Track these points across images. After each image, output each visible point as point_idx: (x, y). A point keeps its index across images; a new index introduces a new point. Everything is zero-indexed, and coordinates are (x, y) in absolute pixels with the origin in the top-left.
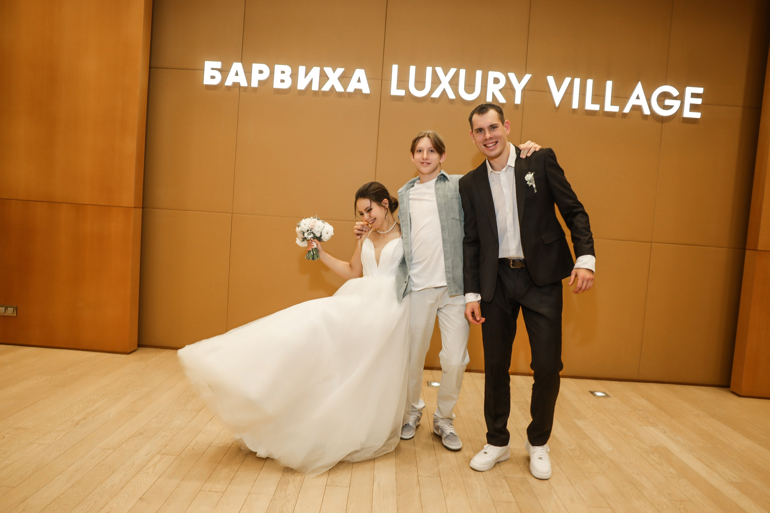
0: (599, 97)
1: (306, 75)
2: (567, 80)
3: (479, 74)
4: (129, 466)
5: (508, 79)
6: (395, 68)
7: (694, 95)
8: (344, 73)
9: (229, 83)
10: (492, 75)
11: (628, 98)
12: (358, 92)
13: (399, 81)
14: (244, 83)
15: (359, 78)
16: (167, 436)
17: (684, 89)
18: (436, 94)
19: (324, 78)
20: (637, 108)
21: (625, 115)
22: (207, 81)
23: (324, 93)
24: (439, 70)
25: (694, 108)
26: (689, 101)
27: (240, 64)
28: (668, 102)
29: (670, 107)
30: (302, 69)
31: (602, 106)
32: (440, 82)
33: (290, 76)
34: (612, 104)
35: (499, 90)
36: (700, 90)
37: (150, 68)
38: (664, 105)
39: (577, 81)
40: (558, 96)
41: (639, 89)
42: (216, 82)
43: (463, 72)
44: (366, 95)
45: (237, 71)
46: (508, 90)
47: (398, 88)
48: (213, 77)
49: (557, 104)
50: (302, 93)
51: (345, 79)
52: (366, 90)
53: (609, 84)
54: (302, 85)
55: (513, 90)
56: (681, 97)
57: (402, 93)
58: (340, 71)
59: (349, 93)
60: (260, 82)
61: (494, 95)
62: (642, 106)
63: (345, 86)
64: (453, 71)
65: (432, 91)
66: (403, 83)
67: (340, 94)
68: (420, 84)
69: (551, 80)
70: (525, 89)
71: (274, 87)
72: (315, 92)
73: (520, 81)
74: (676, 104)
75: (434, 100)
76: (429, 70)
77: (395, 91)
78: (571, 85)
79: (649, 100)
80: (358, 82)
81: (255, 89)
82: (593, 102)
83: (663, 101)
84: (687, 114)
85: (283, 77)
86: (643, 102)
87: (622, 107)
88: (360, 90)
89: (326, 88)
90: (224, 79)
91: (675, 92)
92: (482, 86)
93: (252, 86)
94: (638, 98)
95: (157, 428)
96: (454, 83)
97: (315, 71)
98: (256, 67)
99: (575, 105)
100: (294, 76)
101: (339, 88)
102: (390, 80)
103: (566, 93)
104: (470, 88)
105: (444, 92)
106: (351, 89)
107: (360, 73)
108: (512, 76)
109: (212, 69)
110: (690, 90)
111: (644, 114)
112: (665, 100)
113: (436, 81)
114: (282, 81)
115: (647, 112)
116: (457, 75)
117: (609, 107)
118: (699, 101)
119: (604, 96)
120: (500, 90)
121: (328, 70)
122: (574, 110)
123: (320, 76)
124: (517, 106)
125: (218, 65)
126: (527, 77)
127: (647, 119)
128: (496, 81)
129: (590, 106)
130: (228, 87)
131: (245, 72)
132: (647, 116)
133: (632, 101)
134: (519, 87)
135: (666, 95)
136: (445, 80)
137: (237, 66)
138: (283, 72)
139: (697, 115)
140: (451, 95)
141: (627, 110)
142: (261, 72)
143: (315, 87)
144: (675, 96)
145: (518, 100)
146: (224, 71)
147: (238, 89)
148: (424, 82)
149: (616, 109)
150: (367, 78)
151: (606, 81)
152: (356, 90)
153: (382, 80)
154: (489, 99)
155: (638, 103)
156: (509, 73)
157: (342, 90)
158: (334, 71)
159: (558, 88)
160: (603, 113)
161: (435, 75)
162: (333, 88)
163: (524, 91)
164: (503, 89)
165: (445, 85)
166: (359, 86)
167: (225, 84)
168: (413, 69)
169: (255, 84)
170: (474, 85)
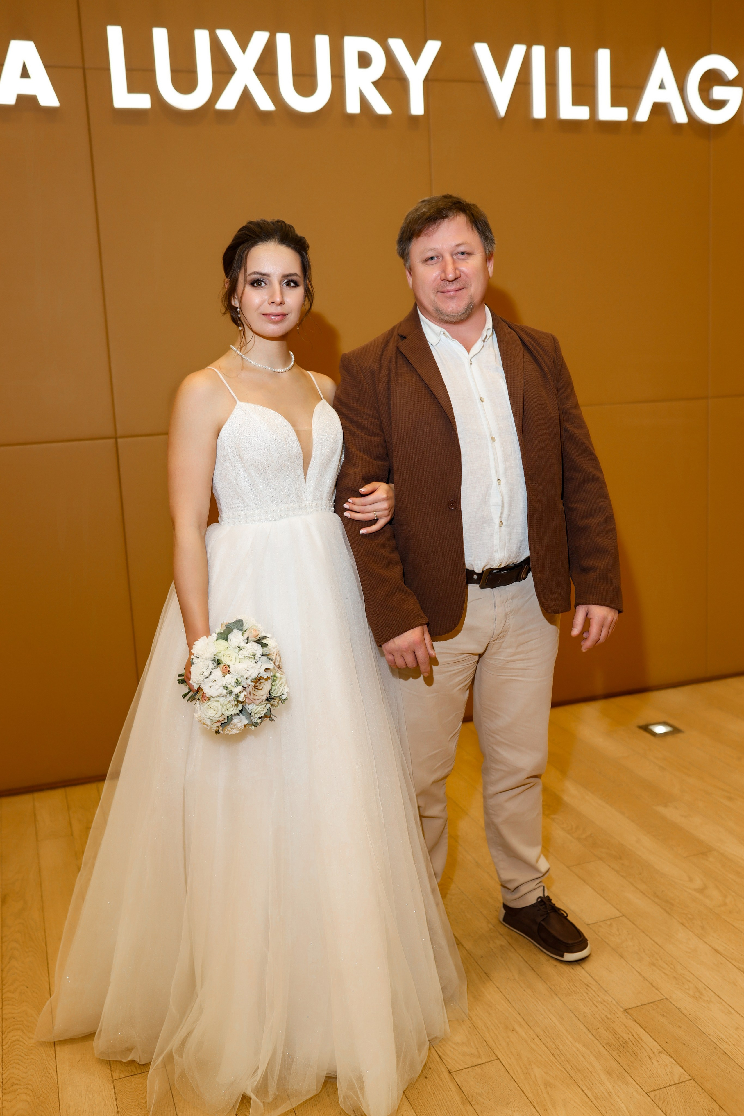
0: (585, 88)
2: (517, 53)
3: (322, 44)
5: (391, 56)
6: (115, 35)
10: (353, 45)
11: (640, 87)
12: (25, 102)
13: (130, 69)
15: (24, 67)
18: (228, 101)
20: (662, 111)
21: (640, 125)
24: (227, 38)
28: (718, 92)
29: (724, 103)
31: (594, 111)
35: (373, 83)
38: (712, 99)
39: (537, 54)
41: (662, 65)
43: (283, 41)
44: (49, 111)
46: (394, 82)
47: (132, 88)
49: (501, 113)
52: (48, 98)
53: (603, 57)
55: (404, 81)
57: (142, 101)
59: (5, 109)
61: (363, 99)
62: (670, 103)
64: (260, 38)
65: (217, 92)
66: (141, 75)
68: (184, 78)
69: (482, 52)
70: (431, 79)
73: (416, 58)
74: (735, 95)
75: (226, 115)
76: (202, 37)
77: (124, 98)
78: (527, 62)
80: (21, 77)
82: (577, 101)
83: (710, 91)
86: (671, 95)
87: (633, 110)
88: (33, 99)
91: (731, 70)
94: (662, 86)
96: (266, 71)
99: (539, 111)
102: (106, 69)
103: (517, 83)
104: (305, 81)
105: (246, 94)
106: (4, 95)
107: (23, 52)
108: (398, 47)
111: (674, 121)
112: (713, 88)
113: (223, 67)
115: (680, 117)
116: (271, 51)
117: (608, 111)
119: (595, 84)
120: (377, 85)
122: (538, 121)
124: (418, 119)
126: (432, 49)
127: (682, 134)
128: (364, 60)
129: (569, 110)
132: (680, 126)
133: (652, 95)
134: (416, 75)
136: (244, 62)
140: (265, 103)
141: (643, 115)
144: (731, 77)
145: (417, 106)
148: (194, 71)
149: (621, 114)
150: (46, 66)
151: (596, 50)
152: (20, 98)
153: (84, 69)
154: (353, 107)
155: (661, 97)
156: (389, 40)
159: (501, 72)
160: (597, 126)
161: (217, 49)
163: (428, 84)
164: (381, 80)
165: (246, 76)
166: (26, 89)
168: (160, 37)
170: (313, 74)
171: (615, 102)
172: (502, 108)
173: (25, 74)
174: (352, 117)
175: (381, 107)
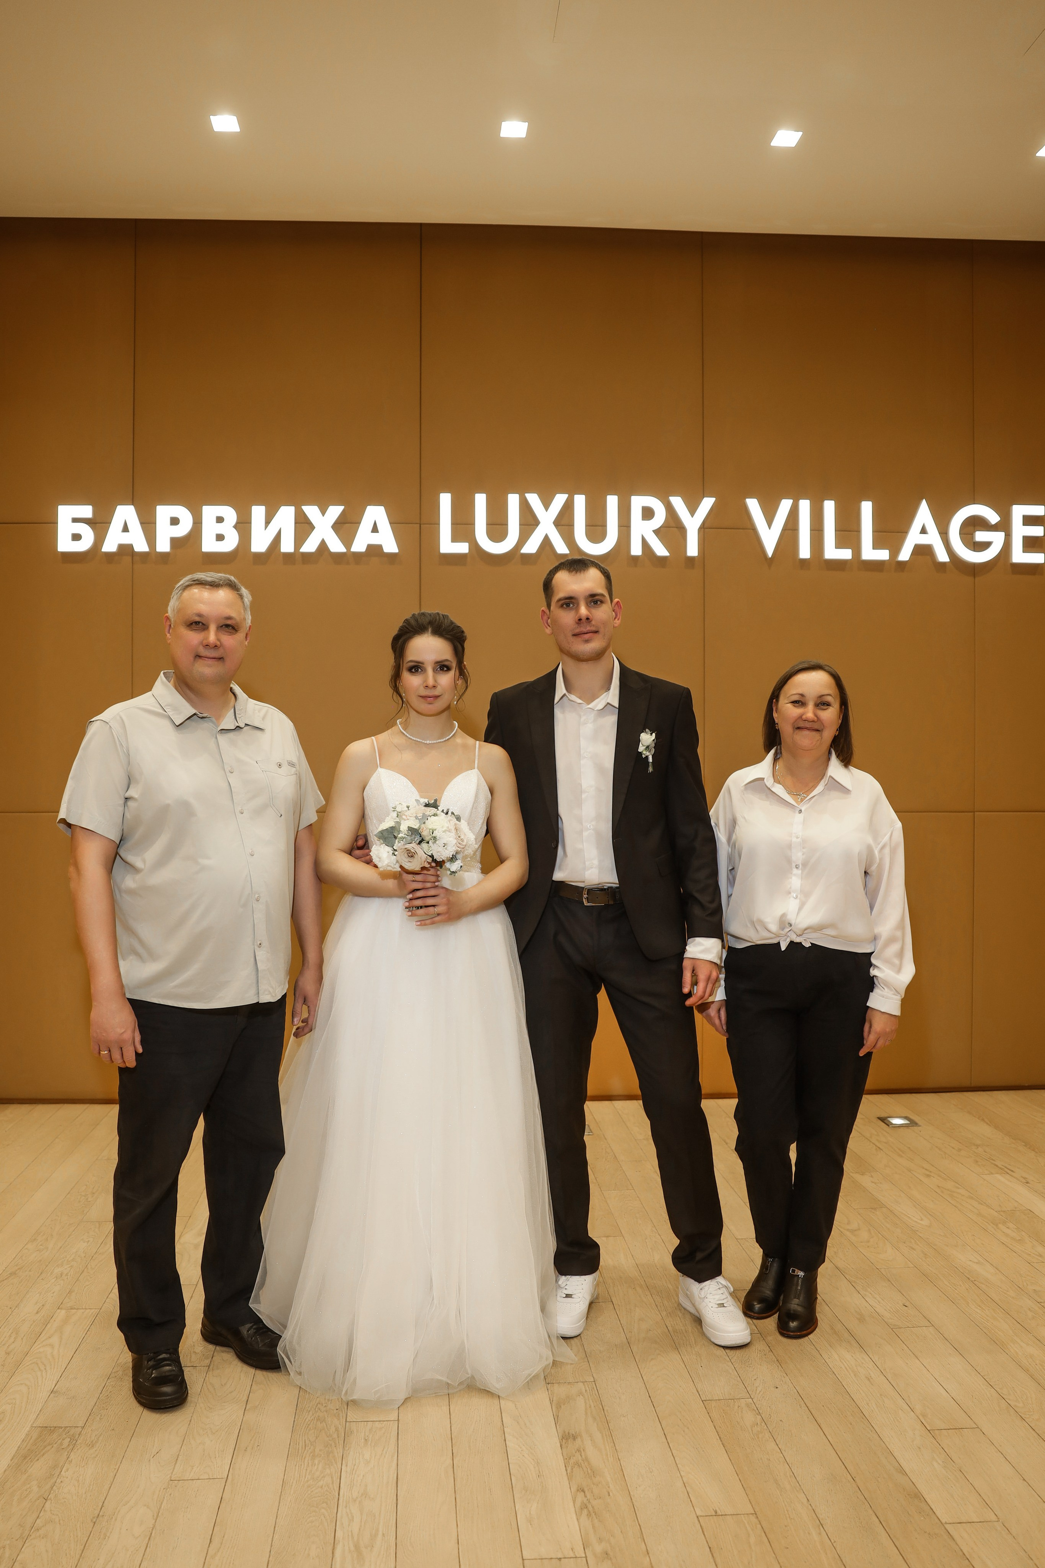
0: (848, 533)
1: (268, 522)
2: (786, 505)
3: (612, 502)
4: (10, 1336)
5: (670, 510)
6: (445, 500)
7: (1029, 521)
8: (343, 514)
9: (110, 546)
10: (638, 502)
11: (903, 532)
12: (374, 550)
13: (455, 523)
14: (141, 546)
15: (375, 524)
16: (67, 1275)
17: (1009, 508)
18: (531, 547)
19: (304, 526)
20: (923, 551)
21: (902, 564)
22: (65, 545)
23: (307, 556)
24: (533, 499)
25: (1031, 544)
26: (1020, 531)
27: (132, 506)
28: (981, 536)
29: (985, 545)
30: (258, 512)
31: (857, 551)
32: (536, 522)
33: (235, 527)
34: (875, 546)
35: (654, 531)
36: (1039, 510)
38: (974, 541)
39: (805, 506)
40: (769, 538)
41: (924, 514)
42: (83, 546)
43: (580, 501)
44: (392, 556)
45: (125, 520)
46: (672, 530)
47: (455, 538)
48: (76, 537)
49: (770, 552)
50: (259, 557)
51: (345, 527)
52: (390, 546)
53: (867, 508)
54: (260, 543)
55: (682, 529)
56: (1005, 526)
57: (462, 548)
58: (335, 511)
59: (357, 555)
60: (174, 541)
61: (645, 543)
62: (932, 545)
63: (348, 540)
64: (560, 499)
65: (522, 540)
66: (463, 528)
67: (338, 557)
68: (497, 530)
69: (753, 505)
70: (706, 526)
71: (204, 550)
72: (287, 555)
73: (692, 512)
74: (997, 539)
75: (527, 557)
76: (513, 500)
77: (448, 545)
78: (794, 514)
79: (945, 534)
80: (372, 532)
81: (164, 555)
82: (839, 545)
83: (972, 535)
84: (1019, 556)
85: (220, 528)
86: (933, 539)
87: (895, 550)
88: (380, 547)
89: (310, 546)
90: (100, 539)
91: (993, 517)
92: (620, 526)
93: (158, 550)
94: (924, 531)
95: (41, 1261)
96: (564, 522)
97: (286, 515)
98: (164, 513)
99: (805, 552)
100: (243, 526)
101: (336, 546)
102: (435, 523)
103: (784, 529)
104: (596, 531)
105: (546, 542)
106: (359, 545)
107: (376, 514)
108: (677, 502)
109: (75, 520)
110: (1019, 511)
111: (937, 561)
112: (975, 532)
113: (529, 522)
114: (220, 538)
115: (942, 556)
116: (568, 508)
117: (870, 553)
118: (1039, 531)
119: (858, 531)
120: (657, 532)
121: (312, 511)
122: (804, 561)
123: (296, 523)
124: (692, 559)
125: (86, 511)
126: (708, 503)
127: (945, 571)
128: (648, 513)
129: (832, 552)
130: (109, 555)
131: (141, 523)
132: (944, 564)
133: (913, 538)
134: (692, 523)
135: (975, 523)
136: (547, 517)
137: (125, 513)
138: (220, 520)
139: (1038, 558)
140: (561, 547)
141: (905, 555)
142: (175, 521)
143: (288, 546)
144: (993, 523)
145: (692, 549)
146: (99, 524)
147: (129, 559)
148: (505, 523)
149: (883, 555)
150: (390, 523)
151: (861, 502)
152: (370, 547)
153: (420, 525)
154: (636, 550)
155: (924, 540)
156: (670, 498)
157: (342, 549)
158: (323, 513)
159: (769, 521)
160: (860, 565)
161: (526, 509)
162: (323, 545)
163: (704, 531)
164: (662, 529)
165: (546, 527)
166: (375, 539)
167: (103, 550)
168: (481, 500)
169: (163, 546)
170: (604, 526)
171: (877, 545)
172: (770, 551)
173: (375, 529)
174: (636, 558)
175: (661, 550)
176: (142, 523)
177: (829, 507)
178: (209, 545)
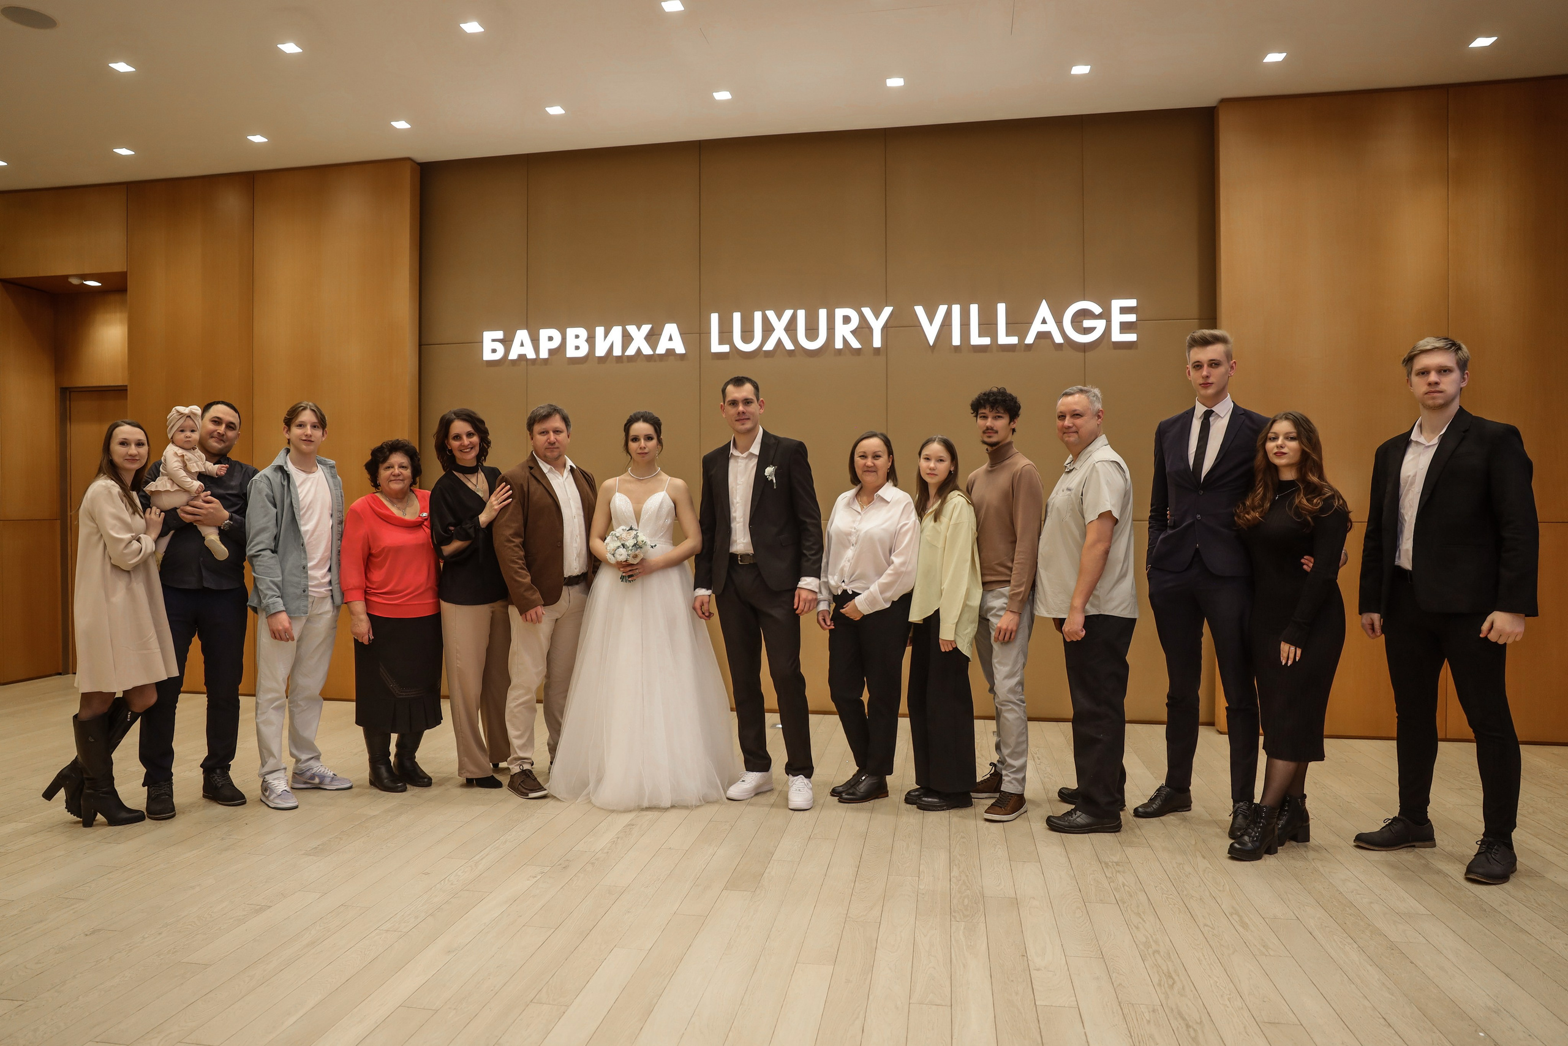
0: (988, 326)
1: (606, 337)
2: (942, 309)
3: (823, 313)
5: (862, 317)
6: (715, 318)
7: (1124, 310)
8: (652, 328)
9: (513, 356)
10: (840, 313)
11: (1030, 323)
12: (670, 352)
13: (720, 332)
14: (531, 355)
15: (670, 335)
17: (1108, 303)
18: (770, 346)
19: (627, 339)
20: (1043, 336)
21: (1027, 347)
22: (488, 356)
23: (630, 358)
24: (771, 314)
25: (1125, 327)
26: (1117, 318)
27: (525, 330)
28: (1087, 323)
29: (1091, 330)
30: (600, 331)
31: (994, 339)
32: (773, 330)
33: (587, 341)
34: (1008, 334)
35: (851, 332)
36: (1132, 303)
37: (420, 345)
38: (1082, 327)
39: (956, 309)
40: (931, 332)
41: (1044, 310)
42: (497, 357)
43: (801, 314)
44: (682, 356)
45: (522, 339)
46: (863, 331)
47: (721, 342)
48: (494, 351)
49: (931, 343)
50: (600, 360)
51: (652, 338)
52: (680, 349)
53: (1001, 308)
54: (601, 351)
55: (870, 329)
56: (1106, 315)
57: (725, 348)
58: (646, 328)
59: (659, 356)
60: (551, 352)
61: (845, 340)
62: (1050, 331)
63: (654, 347)
65: (764, 340)
66: (726, 335)
67: (648, 358)
68: (747, 336)
69: (920, 310)
70: (888, 326)
71: (568, 356)
72: (617, 357)
73: (877, 316)
74: (1100, 325)
75: (768, 354)
76: (758, 316)
77: (716, 347)
78: (948, 315)
79: (1059, 323)
80: (669, 340)
81: (545, 360)
82: (982, 334)
83: (1080, 323)
84: (1117, 336)
85: (578, 342)
86: (1051, 327)
87: (1023, 337)
88: (674, 350)
89: (631, 351)
90: (507, 351)
91: (1097, 309)
92: (827, 329)
93: (541, 357)
94: (1044, 322)
96: (791, 328)
97: (616, 332)
98: (544, 333)
99: (956, 341)
100: (591, 340)
101: (647, 350)
102: (709, 333)
103: (942, 325)
104: (812, 332)
105: (779, 342)
106: (661, 350)
107: (671, 328)
108: (867, 312)
109: (494, 340)
110: (1116, 304)
111: (1054, 343)
112: (1082, 321)
113: (768, 329)
114: (577, 348)
115: (1058, 339)
116: (794, 318)
117: (1003, 339)
118: (1132, 318)
119: (995, 324)
120: (853, 332)
121: (632, 329)
122: (956, 347)
123: (622, 337)
124: (878, 349)
125: (500, 335)
126: (887, 311)
127: (1062, 350)
128: (847, 320)
129: (976, 340)
130: (512, 361)
132: (1060, 345)
133: (1036, 327)
134: (877, 325)
135: (1085, 314)
136: (779, 326)
138: (577, 337)
139: (1132, 337)
140: (789, 346)
141: (1030, 339)
142: (551, 339)
143: (617, 352)
144: (1097, 314)
145: (877, 342)
146: (507, 342)
147: (525, 362)
148: (752, 331)
149: (1014, 340)
150: (680, 334)
151: (997, 304)
152: (668, 350)
153: (698, 334)
154: (839, 344)
155: (1044, 328)
156: (862, 309)
157: (651, 353)
158: (639, 329)
159: (931, 320)
160: (996, 348)
161: (766, 321)
162: (639, 350)
163: (887, 330)
164: (858, 329)
165: (779, 332)
166: (670, 345)
167: (509, 358)
168: (737, 317)
169: (544, 354)
170: (817, 329)
171: (1009, 334)
172: (931, 340)
173: (671, 339)
174: (839, 350)
175: (855, 344)
176: (532, 340)
177: (974, 309)
178: (571, 353)
